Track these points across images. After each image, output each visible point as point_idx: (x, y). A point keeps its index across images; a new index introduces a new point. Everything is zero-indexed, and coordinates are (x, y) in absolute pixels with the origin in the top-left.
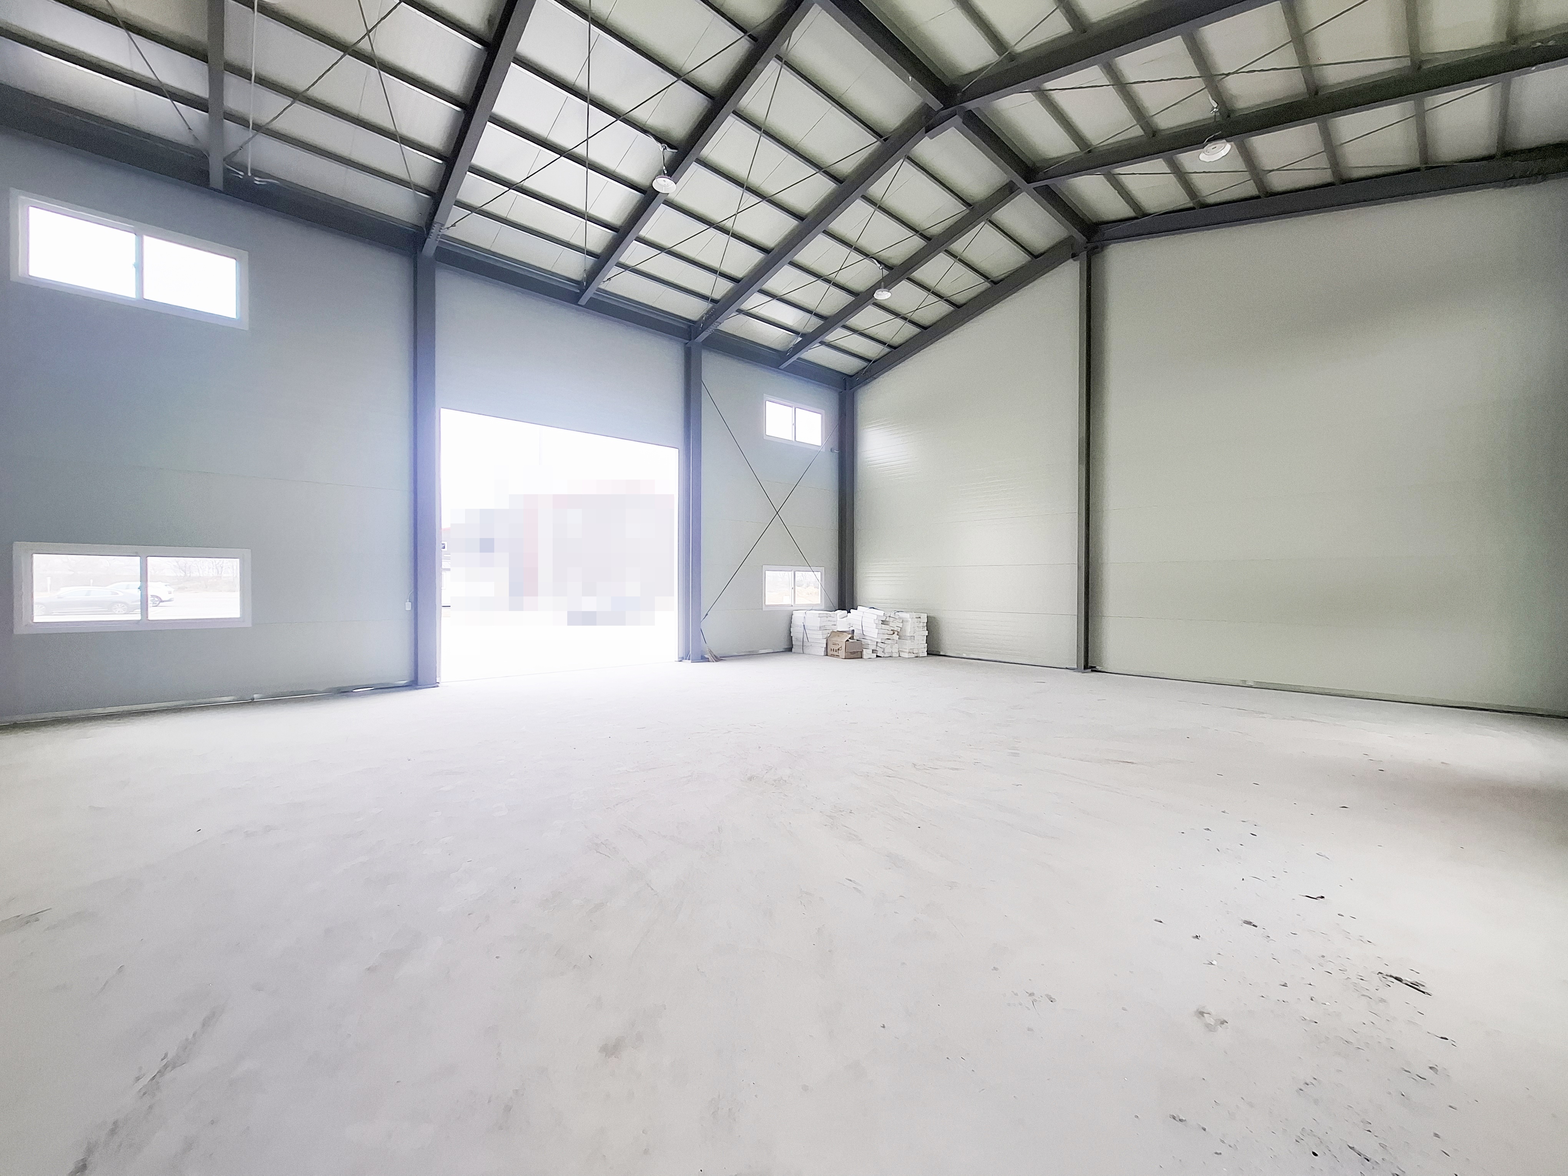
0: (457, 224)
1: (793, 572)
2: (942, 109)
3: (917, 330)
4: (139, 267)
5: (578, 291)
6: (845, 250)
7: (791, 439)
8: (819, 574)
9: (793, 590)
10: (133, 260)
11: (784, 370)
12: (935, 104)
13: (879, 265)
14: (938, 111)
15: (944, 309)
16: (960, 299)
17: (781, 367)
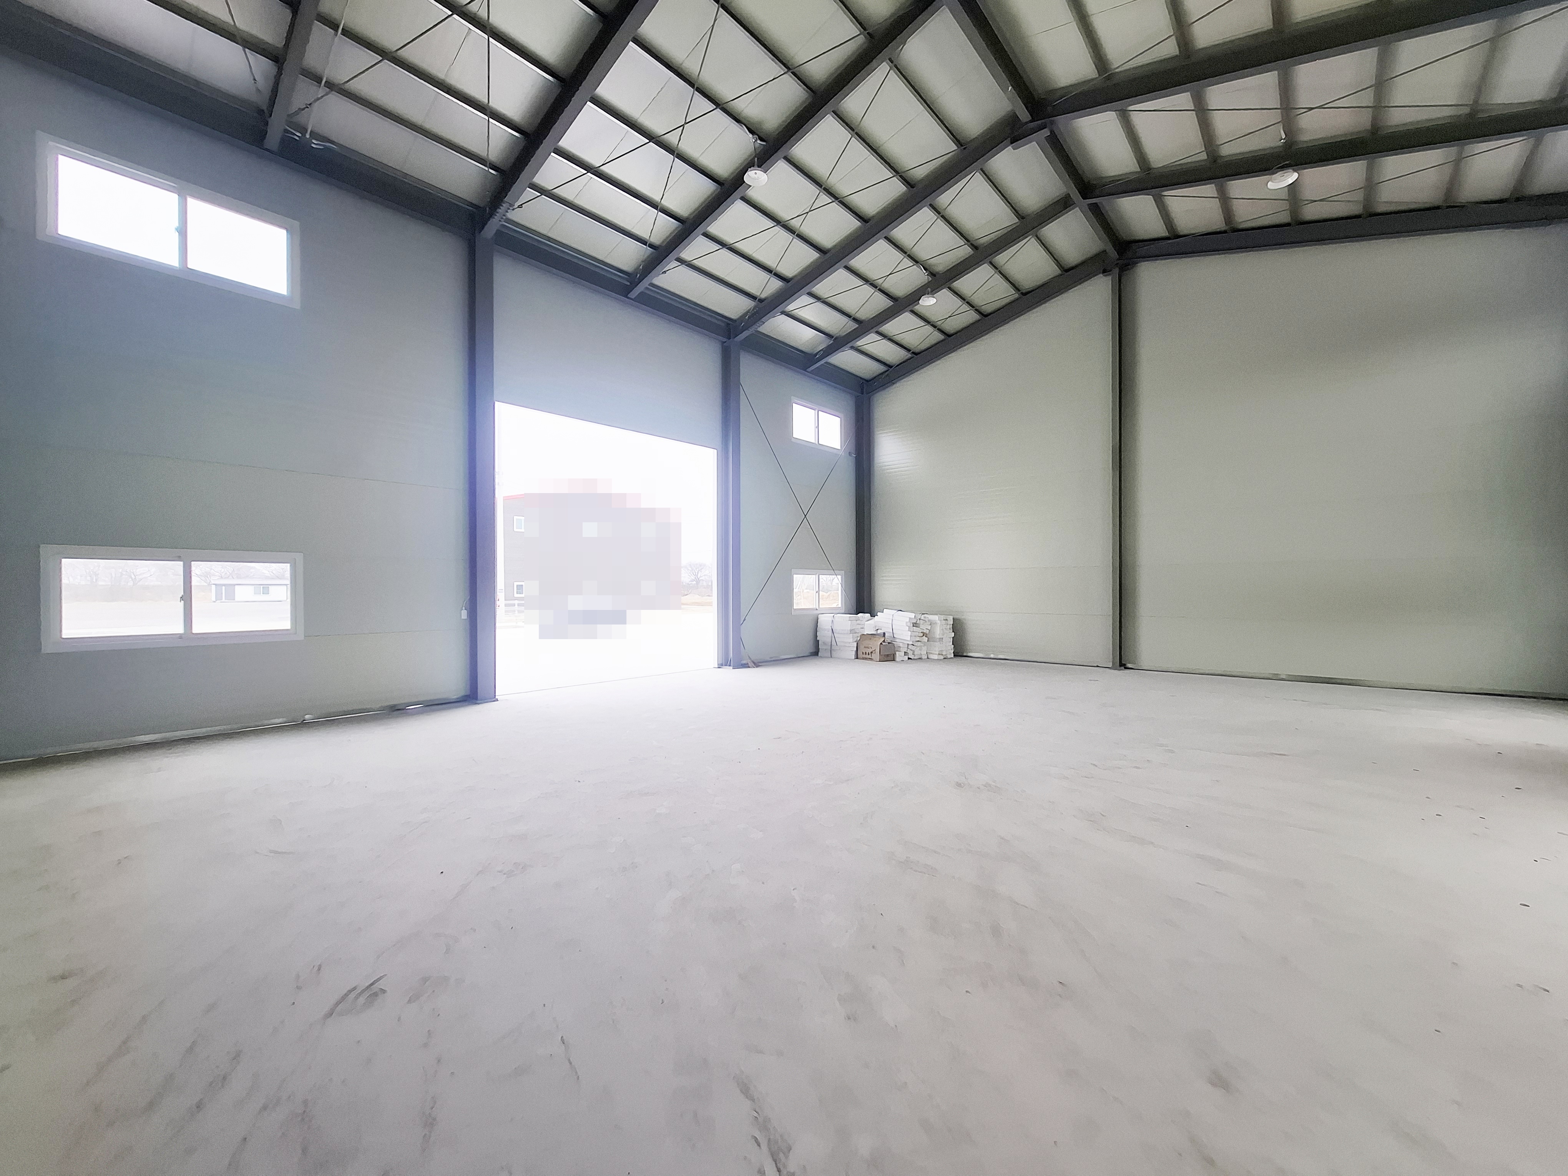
0: (523, 205)
1: (817, 576)
2: (1031, 121)
3: (941, 337)
4: (183, 232)
5: (629, 284)
6: (899, 255)
7: (813, 442)
8: (839, 577)
9: (817, 594)
10: (176, 223)
11: (812, 372)
12: (1024, 115)
13: (925, 272)
14: (1027, 123)
15: (972, 316)
16: (988, 309)
17: (808, 370)
